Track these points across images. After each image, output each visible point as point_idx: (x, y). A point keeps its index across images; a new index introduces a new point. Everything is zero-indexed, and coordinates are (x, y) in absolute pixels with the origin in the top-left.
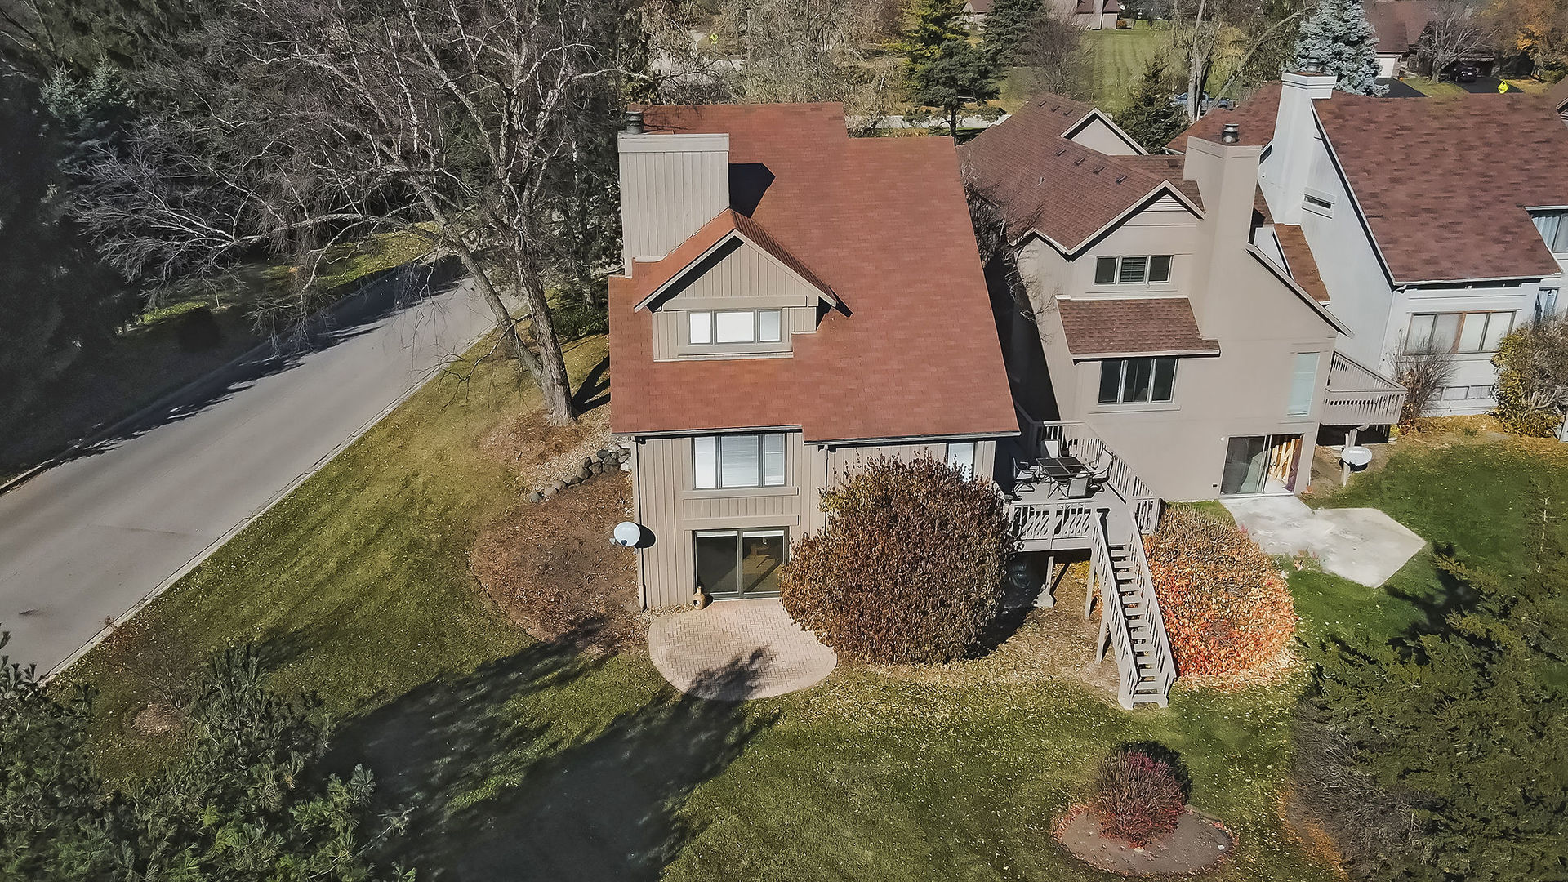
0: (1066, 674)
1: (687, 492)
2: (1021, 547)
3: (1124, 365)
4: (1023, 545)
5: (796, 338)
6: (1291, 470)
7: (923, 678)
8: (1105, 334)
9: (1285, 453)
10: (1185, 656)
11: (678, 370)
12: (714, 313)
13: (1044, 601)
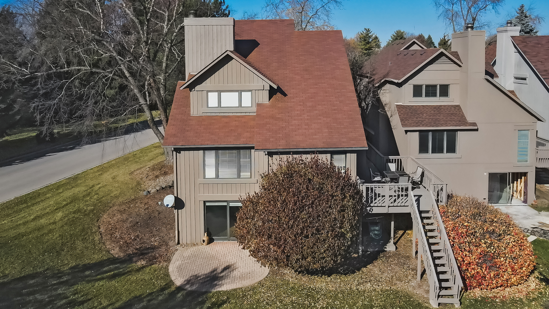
0: (400, 286)
1: (201, 180)
2: (371, 210)
3: (430, 135)
4: (372, 210)
5: (258, 105)
6: (524, 192)
7: (315, 284)
8: (419, 119)
9: (520, 185)
10: (469, 275)
11: (201, 120)
12: (220, 92)
13: (390, 247)
